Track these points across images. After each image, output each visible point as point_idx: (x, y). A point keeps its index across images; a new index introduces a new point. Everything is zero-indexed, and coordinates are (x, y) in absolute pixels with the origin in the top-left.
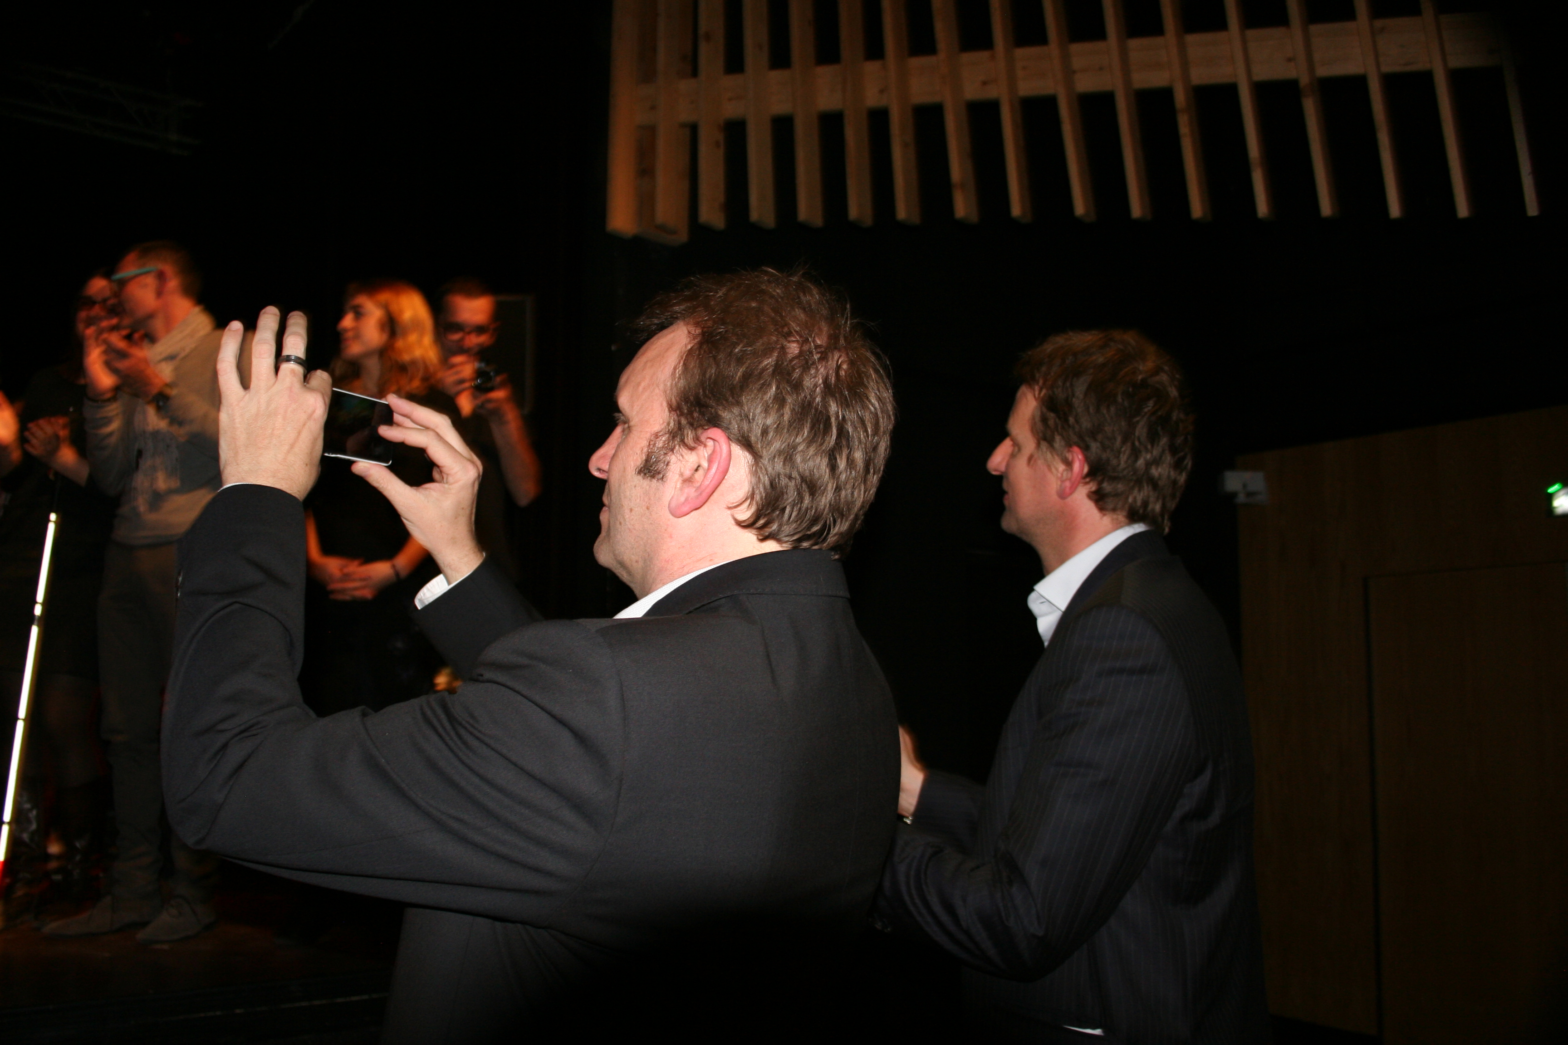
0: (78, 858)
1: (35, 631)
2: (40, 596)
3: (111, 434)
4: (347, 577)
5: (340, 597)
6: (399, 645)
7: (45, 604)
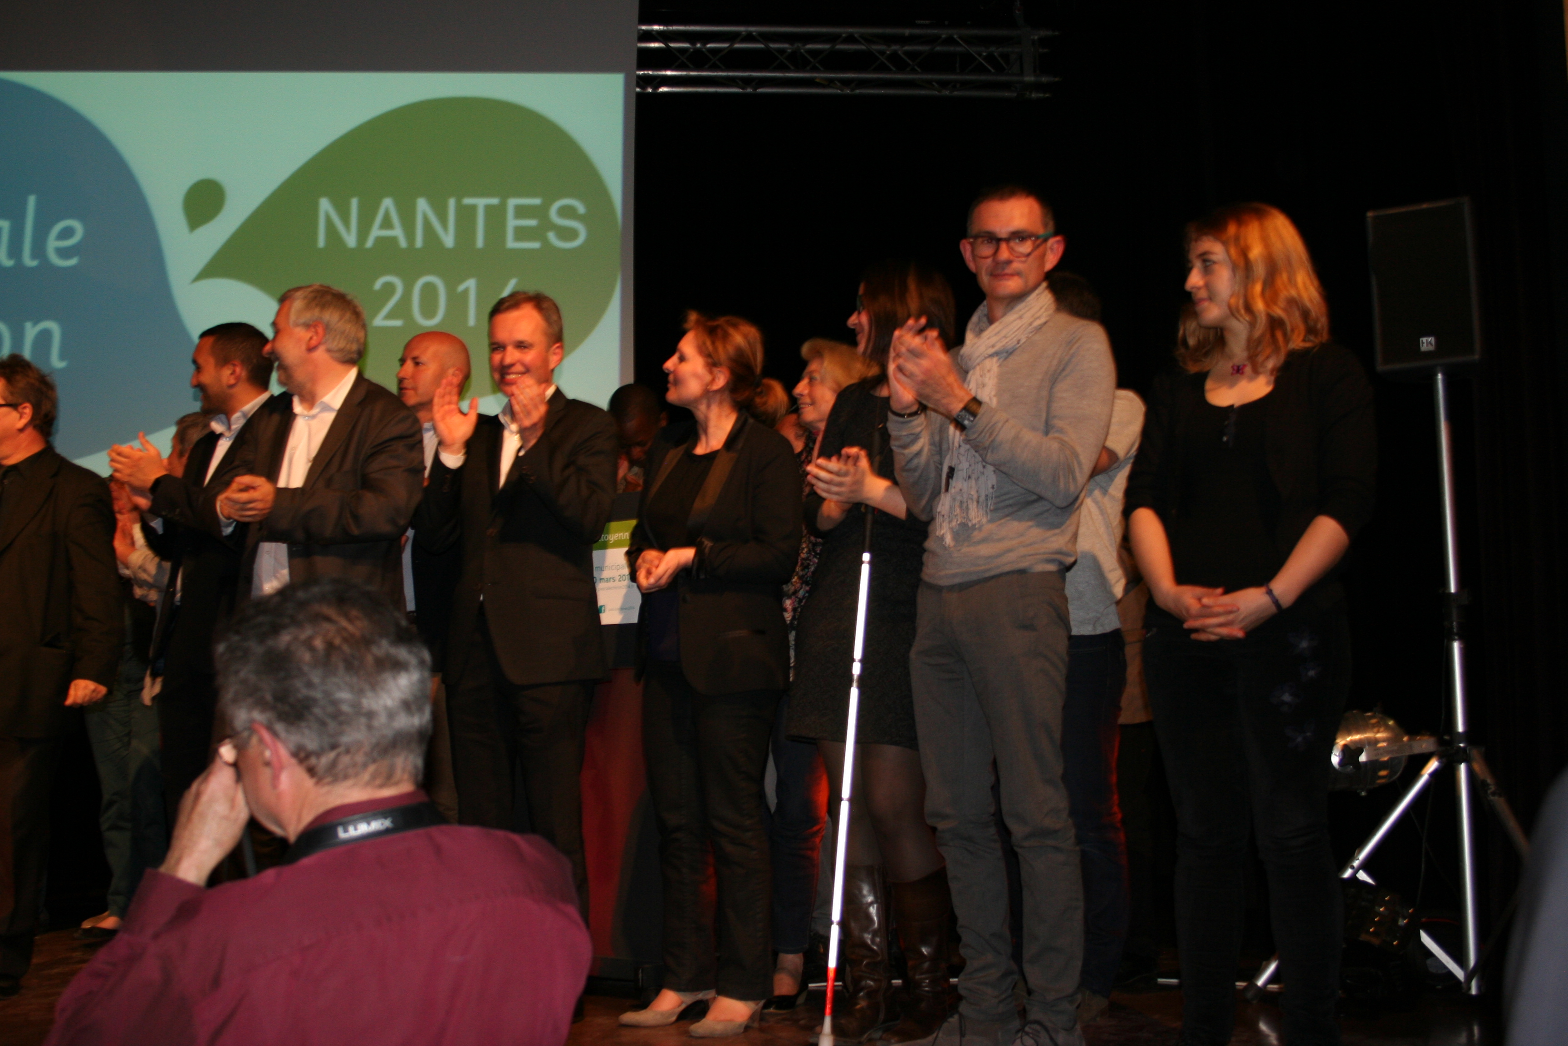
0: (926, 965)
1: (854, 693)
2: (858, 653)
3: (918, 454)
4: (1206, 612)
5: (1203, 637)
6: (1287, 698)
7: (863, 661)
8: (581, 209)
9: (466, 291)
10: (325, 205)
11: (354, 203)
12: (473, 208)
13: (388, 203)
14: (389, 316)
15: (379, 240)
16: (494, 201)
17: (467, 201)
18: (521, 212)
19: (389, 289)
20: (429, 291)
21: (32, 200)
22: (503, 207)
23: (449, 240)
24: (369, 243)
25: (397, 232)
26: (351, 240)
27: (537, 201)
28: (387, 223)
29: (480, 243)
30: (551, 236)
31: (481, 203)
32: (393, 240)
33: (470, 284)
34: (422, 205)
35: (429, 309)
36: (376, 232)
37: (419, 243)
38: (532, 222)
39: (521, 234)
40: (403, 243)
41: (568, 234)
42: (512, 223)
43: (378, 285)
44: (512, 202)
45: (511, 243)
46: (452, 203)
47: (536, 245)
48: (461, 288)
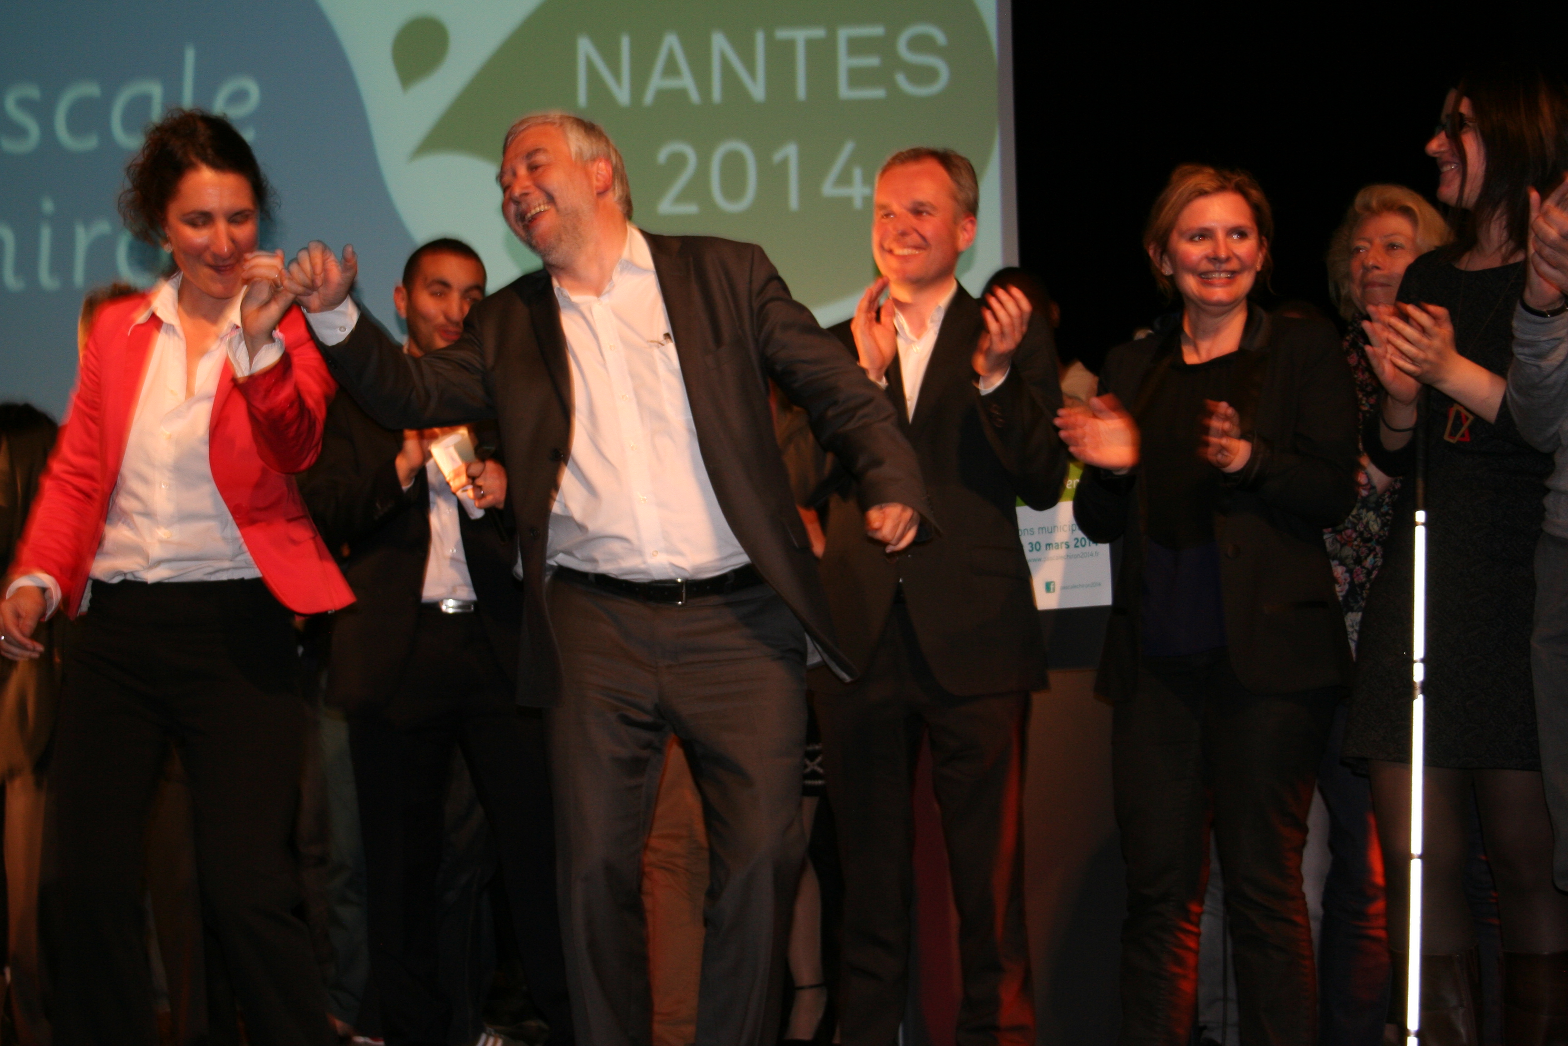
8: (940, 38)
9: (785, 162)
10: (585, 47)
11: (625, 43)
12: (790, 44)
13: (671, 41)
14: (681, 198)
15: (661, 94)
16: (819, 33)
17: (782, 34)
18: (857, 47)
19: (678, 161)
20: (733, 163)
21: (190, 56)
22: (830, 42)
23: (757, 90)
24: (649, 98)
25: (687, 81)
26: (623, 95)
27: (878, 31)
28: (671, 69)
29: (801, 91)
30: (901, 79)
31: (800, 36)
32: (682, 93)
33: (790, 151)
34: (719, 42)
35: (733, 189)
36: (657, 82)
37: (717, 95)
38: (872, 61)
39: (858, 77)
40: (694, 96)
41: (925, 75)
42: (845, 62)
43: (662, 156)
44: (844, 34)
45: (845, 92)
46: (760, 38)
47: (878, 93)
48: (777, 157)
